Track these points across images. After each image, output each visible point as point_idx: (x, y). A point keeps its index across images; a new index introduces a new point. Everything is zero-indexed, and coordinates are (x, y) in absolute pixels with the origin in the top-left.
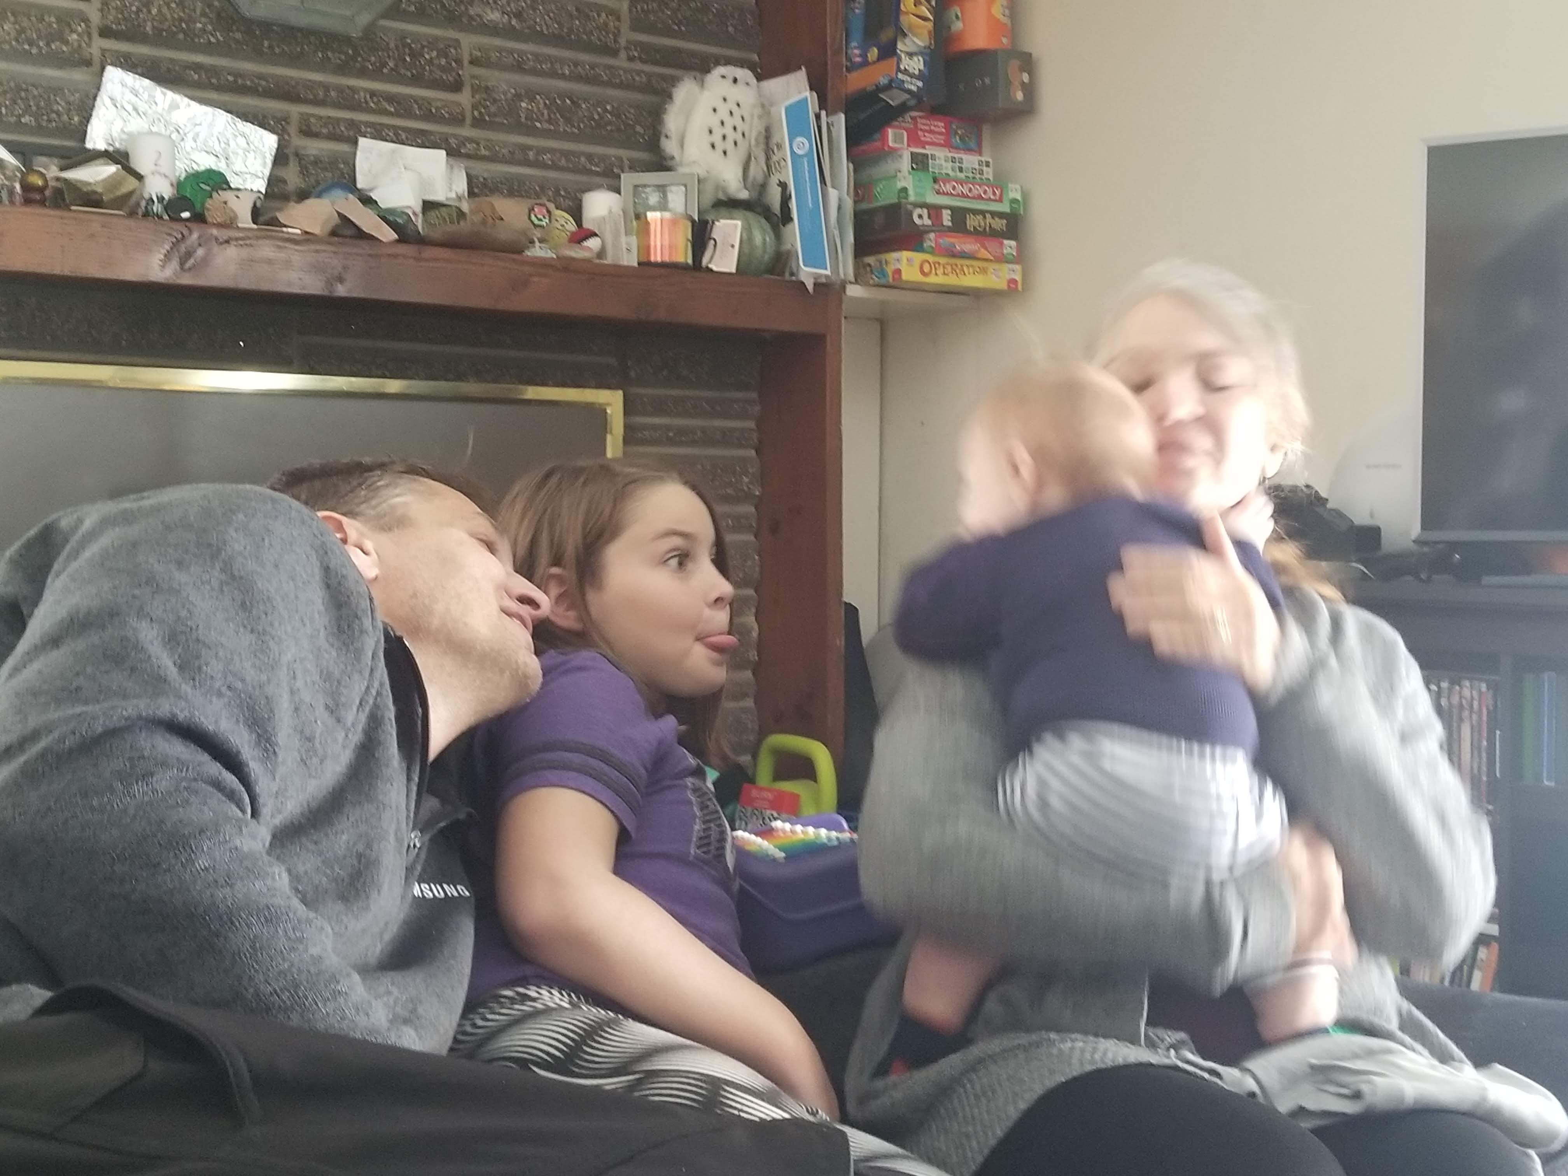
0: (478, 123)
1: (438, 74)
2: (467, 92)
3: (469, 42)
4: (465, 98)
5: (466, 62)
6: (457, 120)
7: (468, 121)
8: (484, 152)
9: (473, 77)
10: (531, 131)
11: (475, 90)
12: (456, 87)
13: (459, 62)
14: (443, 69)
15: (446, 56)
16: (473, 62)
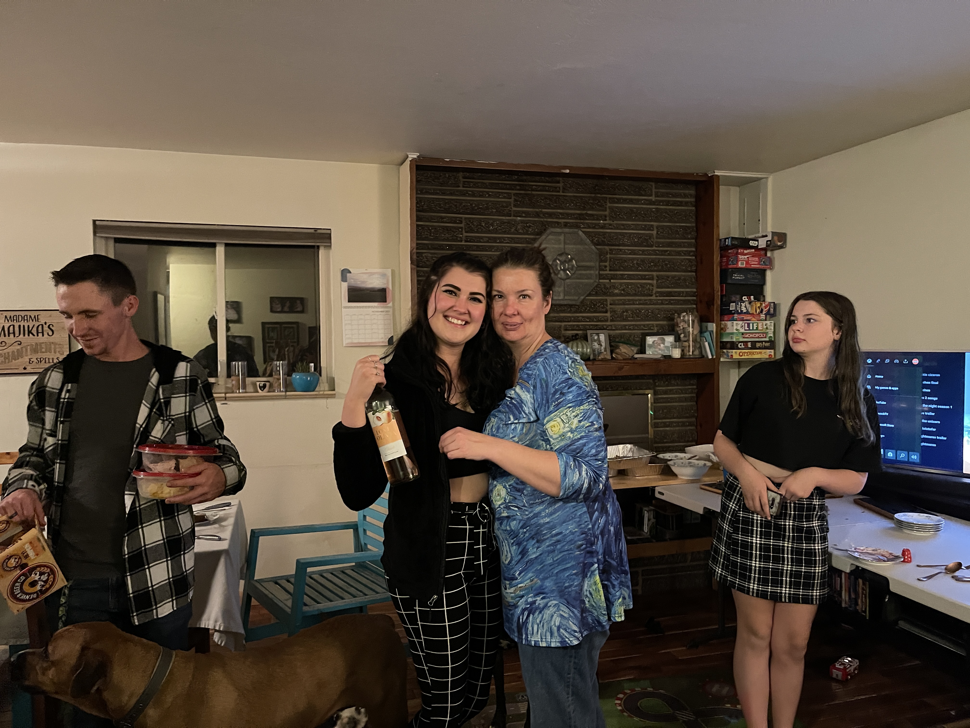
0: (611, 321)
1: (601, 309)
2: (609, 313)
3: (609, 299)
4: (608, 314)
5: (609, 305)
6: (606, 321)
7: (609, 320)
8: (614, 328)
9: (610, 308)
10: (626, 320)
11: (611, 312)
12: (606, 312)
13: (607, 305)
14: (603, 308)
15: (603, 304)
16: (610, 304)
